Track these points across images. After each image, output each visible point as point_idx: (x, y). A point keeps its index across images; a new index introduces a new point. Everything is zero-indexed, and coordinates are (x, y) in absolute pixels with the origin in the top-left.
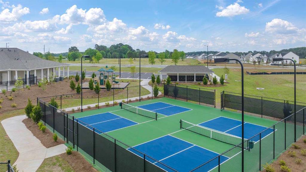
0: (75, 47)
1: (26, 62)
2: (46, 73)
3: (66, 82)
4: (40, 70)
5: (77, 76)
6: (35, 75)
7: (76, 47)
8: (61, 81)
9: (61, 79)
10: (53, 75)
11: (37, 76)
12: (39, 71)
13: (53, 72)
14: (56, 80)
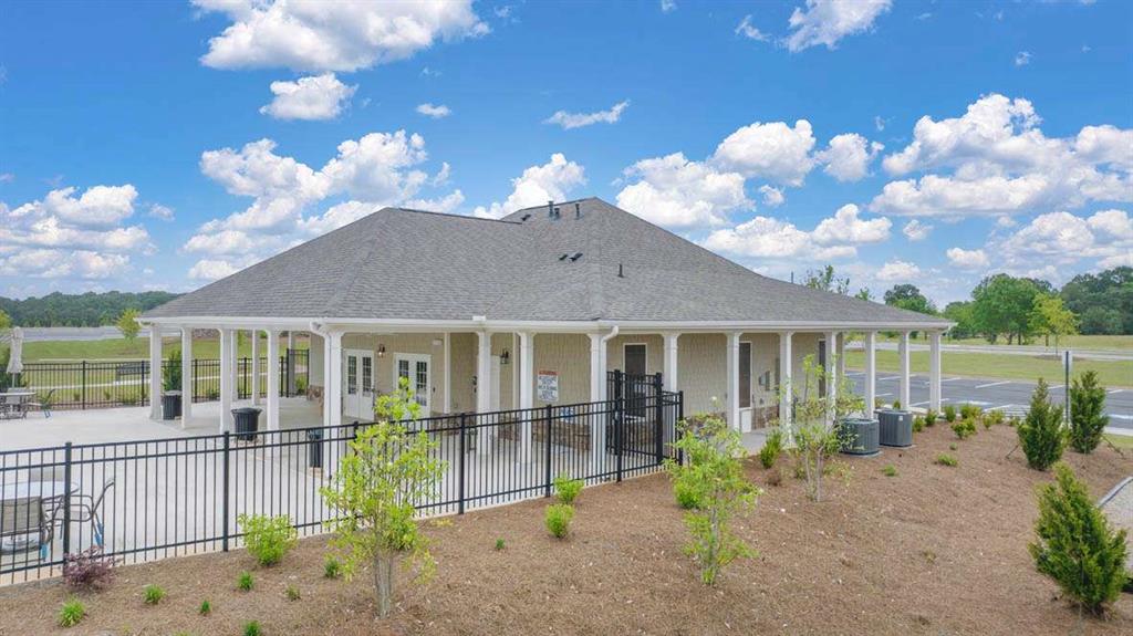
0: (909, 287)
1: (621, 275)
2: (772, 375)
3: (944, 463)
4: (717, 340)
5: (1038, 416)
6: (671, 384)
7: (913, 288)
8: (893, 453)
9: (890, 432)
10: (822, 391)
11: (681, 394)
12: (702, 345)
13: (822, 361)
14: (848, 442)
